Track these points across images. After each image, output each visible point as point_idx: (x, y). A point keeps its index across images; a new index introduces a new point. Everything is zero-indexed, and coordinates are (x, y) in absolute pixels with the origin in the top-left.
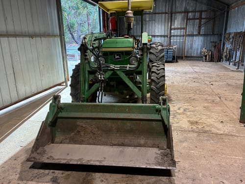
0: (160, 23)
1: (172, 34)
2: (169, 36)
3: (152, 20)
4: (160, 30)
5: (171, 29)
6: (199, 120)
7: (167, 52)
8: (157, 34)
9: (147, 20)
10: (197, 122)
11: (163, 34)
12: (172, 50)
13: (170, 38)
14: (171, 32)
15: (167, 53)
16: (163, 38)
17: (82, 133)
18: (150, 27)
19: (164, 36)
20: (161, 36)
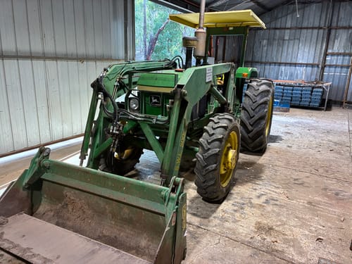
0: (308, 44)
1: (327, 63)
2: (320, 66)
3: (295, 38)
4: (306, 55)
5: (326, 55)
6: (277, 226)
7: (312, 92)
8: (300, 62)
9: (287, 38)
10: (271, 229)
11: (311, 62)
12: (321, 90)
13: (323, 69)
14: (325, 60)
15: (311, 94)
16: (309, 69)
17: (70, 208)
18: (290, 50)
19: (312, 65)
20: (307, 65)
